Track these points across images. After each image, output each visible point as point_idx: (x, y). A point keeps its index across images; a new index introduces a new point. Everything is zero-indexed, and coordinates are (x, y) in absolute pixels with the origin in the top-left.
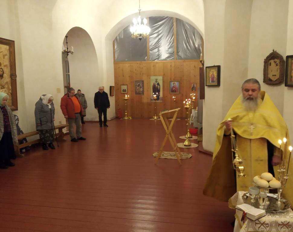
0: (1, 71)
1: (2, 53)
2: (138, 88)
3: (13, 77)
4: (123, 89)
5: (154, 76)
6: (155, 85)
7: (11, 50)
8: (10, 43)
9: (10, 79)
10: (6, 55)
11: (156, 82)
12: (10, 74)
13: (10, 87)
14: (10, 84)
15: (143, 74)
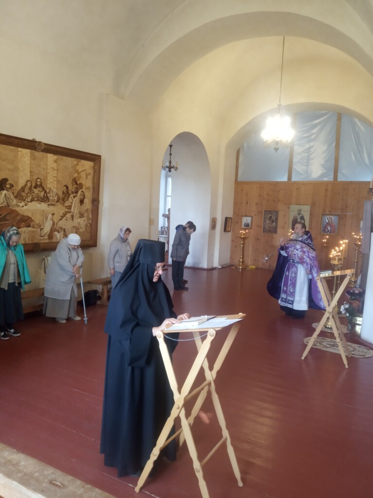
0: (82, 195)
1: (84, 172)
2: (268, 222)
3: (94, 203)
4: (245, 223)
5: (297, 204)
6: (297, 219)
7: (96, 167)
8: (95, 159)
10: (89, 174)
11: (299, 214)
12: (91, 199)
13: (91, 216)
14: (91, 212)
15: (278, 200)
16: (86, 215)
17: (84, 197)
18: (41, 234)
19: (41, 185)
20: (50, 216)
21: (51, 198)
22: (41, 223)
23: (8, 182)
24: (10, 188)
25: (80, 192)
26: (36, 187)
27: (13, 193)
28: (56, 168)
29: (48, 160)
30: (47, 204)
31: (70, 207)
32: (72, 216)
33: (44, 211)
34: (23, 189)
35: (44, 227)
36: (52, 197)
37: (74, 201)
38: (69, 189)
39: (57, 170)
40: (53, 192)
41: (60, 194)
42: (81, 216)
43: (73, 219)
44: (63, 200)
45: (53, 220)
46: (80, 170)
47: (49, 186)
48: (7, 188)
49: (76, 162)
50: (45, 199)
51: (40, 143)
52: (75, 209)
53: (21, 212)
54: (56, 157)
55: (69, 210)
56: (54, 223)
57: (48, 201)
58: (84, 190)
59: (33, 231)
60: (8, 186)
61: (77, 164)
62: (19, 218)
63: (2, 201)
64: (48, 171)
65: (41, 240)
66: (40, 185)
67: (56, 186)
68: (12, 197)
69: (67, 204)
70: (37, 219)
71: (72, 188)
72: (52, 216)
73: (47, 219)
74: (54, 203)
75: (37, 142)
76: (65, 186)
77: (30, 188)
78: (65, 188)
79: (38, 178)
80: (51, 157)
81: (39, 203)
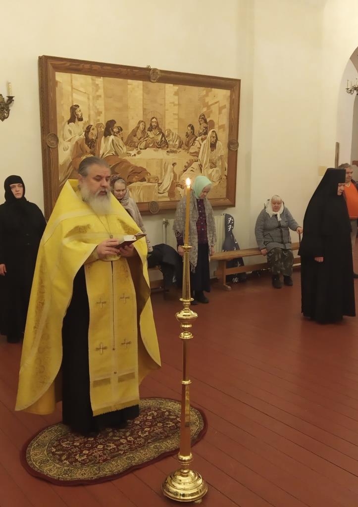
0: (214, 137)
1: (217, 104)
3: (232, 146)
7: (234, 97)
8: (232, 85)
9: (227, 149)
10: (224, 107)
12: (227, 141)
13: (226, 165)
16: (219, 163)
17: (217, 140)
18: (159, 190)
19: (157, 127)
20: (170, 167)
21: (171, 143)
22: (159, 176)
23: (115, 125)
24: (119, 132)
25: (210, 133)
26: (150, 129)
27: (122, 139)
28: (177, 103)
29: (166, 92)
30: (165, 151)
31: (196, 154)
32: (201, 166)
33: (162, 159)
34: (134, 133)
35: (163, 180)
36: (173, 142)
37: (202, 146)
38: (195, 129)
39: (179, 104)
40: (173, 135)
41: (183, 137)
42: (213, 165)
43: (201, 170)
44: (188, 145)
45: (174, 172)
46: (210, 104)
47: (167, 127)
48: (115, 133)
49: (204, 93)
50: (163, 145)
51: (155, 70)
52: (204, 156)
53: (133, 163)
54: (176, 88)
55: (195, 158)
56: (175, 176)
57: (167, 147)
58: (216, 129)
59: (149, 187)
60: (115, 130)
61: (207, 95)
62: (130, 170)
63: (109, 149)
64: (166, 107)
65: (159, 197)
66: (155, 127)
67: (177, 127)
68: (121, 143)
69: (192, 150)
70: (153, 171)
71: (198, 128)
72: (172, 166)
73: (166, 171)
74: (175, 149)
75: (150, 69)
76: (190, 125)
77: (144, 131)
78: (189, 128)
79: (153, 118)
80: (170, 88)
81: (154, 150)
